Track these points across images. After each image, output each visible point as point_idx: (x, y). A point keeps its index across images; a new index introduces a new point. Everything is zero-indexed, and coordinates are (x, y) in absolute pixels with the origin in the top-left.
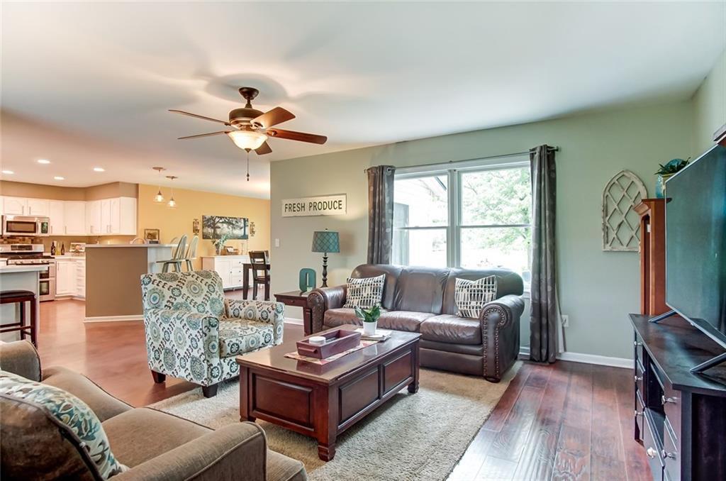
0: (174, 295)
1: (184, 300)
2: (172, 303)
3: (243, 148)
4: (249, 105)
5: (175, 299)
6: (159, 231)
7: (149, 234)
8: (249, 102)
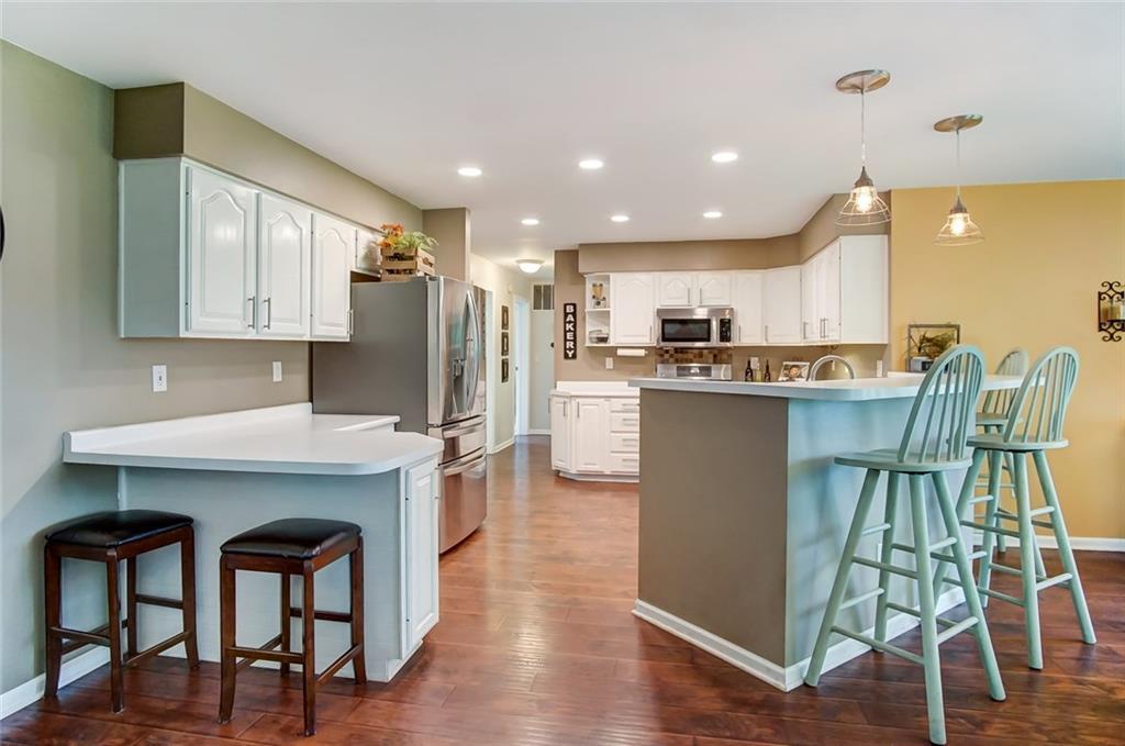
6: (957, 328)
7: (924, 339)
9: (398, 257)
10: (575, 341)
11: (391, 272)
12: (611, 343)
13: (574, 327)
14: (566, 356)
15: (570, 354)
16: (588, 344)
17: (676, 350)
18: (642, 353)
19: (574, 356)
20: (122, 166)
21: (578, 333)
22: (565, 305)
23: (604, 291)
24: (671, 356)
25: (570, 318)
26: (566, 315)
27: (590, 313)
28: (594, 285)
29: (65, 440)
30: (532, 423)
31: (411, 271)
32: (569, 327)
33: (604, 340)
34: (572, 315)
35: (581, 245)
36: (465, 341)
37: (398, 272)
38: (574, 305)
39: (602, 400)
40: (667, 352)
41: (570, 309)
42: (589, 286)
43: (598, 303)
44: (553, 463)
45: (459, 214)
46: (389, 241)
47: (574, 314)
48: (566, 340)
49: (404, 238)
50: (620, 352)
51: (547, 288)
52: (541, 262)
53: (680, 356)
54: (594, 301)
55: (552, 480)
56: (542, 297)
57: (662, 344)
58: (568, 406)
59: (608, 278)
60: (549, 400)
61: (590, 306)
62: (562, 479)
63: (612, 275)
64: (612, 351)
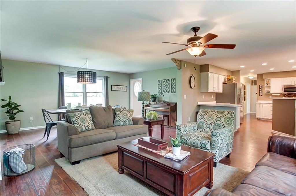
0: (217, 120)
1: (220, 123)
2: (215, 122)
3: (193, 55)
4: (196, 35)
5: (217, 121)
8: (196, 33)
9: (230, 80)
10: (262, 92)
11: (228, 82)
12: (271, 93)
13: (262, 89)
14: (260, 95)
15: (261, 95)
16: (265, 93)
17: (288, 94)
18: (279, 95)
19: (262, 95)
20: (201, 73)
21: (263, 90)
22: (260, 85)
23: (269, 82)
24: (287, 95)
25: (261, 88)
26: (260, 87)
27: (266, 87)
28: (267, 81)
29: (198, 103)
30: (251, 111)
31: (232, 82)
32: (260, 89)
33: (269, 92)
34: (261, 87)
35: (264, 73)
36: (241, 92)
37: (230, 82)
38: (262, 85)
39: (268, 104)
40: (286, 94)
41: (261, 86)
42: (265, 81)
43: (268, 85)
44: (257, 116)
45: (239, 71)
46: (228, 78)
47: (262, 87)
48: (260, 92)
49: (231, 77)
50: (273, 95)
51: (255, 81)
52: (253, 76)
53: (289, 95)
54: (267, 84)
55: (256, 120)
56: (253, 83)
57: (284, 93)
58: (260, 105)
59: (270, 79)
60: (256, 104)
61: (266, 85)
62: (259, 119)
63: (271, 79)
64: (271, 94)
